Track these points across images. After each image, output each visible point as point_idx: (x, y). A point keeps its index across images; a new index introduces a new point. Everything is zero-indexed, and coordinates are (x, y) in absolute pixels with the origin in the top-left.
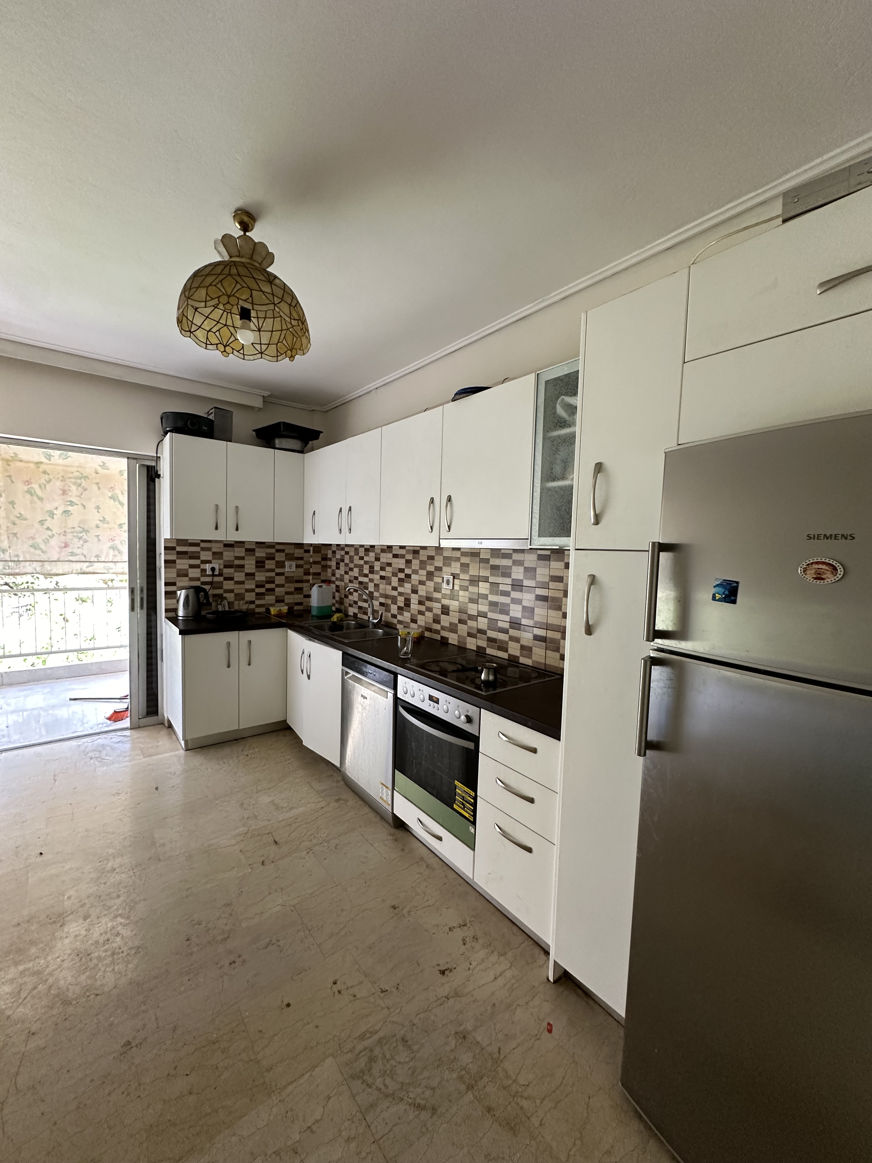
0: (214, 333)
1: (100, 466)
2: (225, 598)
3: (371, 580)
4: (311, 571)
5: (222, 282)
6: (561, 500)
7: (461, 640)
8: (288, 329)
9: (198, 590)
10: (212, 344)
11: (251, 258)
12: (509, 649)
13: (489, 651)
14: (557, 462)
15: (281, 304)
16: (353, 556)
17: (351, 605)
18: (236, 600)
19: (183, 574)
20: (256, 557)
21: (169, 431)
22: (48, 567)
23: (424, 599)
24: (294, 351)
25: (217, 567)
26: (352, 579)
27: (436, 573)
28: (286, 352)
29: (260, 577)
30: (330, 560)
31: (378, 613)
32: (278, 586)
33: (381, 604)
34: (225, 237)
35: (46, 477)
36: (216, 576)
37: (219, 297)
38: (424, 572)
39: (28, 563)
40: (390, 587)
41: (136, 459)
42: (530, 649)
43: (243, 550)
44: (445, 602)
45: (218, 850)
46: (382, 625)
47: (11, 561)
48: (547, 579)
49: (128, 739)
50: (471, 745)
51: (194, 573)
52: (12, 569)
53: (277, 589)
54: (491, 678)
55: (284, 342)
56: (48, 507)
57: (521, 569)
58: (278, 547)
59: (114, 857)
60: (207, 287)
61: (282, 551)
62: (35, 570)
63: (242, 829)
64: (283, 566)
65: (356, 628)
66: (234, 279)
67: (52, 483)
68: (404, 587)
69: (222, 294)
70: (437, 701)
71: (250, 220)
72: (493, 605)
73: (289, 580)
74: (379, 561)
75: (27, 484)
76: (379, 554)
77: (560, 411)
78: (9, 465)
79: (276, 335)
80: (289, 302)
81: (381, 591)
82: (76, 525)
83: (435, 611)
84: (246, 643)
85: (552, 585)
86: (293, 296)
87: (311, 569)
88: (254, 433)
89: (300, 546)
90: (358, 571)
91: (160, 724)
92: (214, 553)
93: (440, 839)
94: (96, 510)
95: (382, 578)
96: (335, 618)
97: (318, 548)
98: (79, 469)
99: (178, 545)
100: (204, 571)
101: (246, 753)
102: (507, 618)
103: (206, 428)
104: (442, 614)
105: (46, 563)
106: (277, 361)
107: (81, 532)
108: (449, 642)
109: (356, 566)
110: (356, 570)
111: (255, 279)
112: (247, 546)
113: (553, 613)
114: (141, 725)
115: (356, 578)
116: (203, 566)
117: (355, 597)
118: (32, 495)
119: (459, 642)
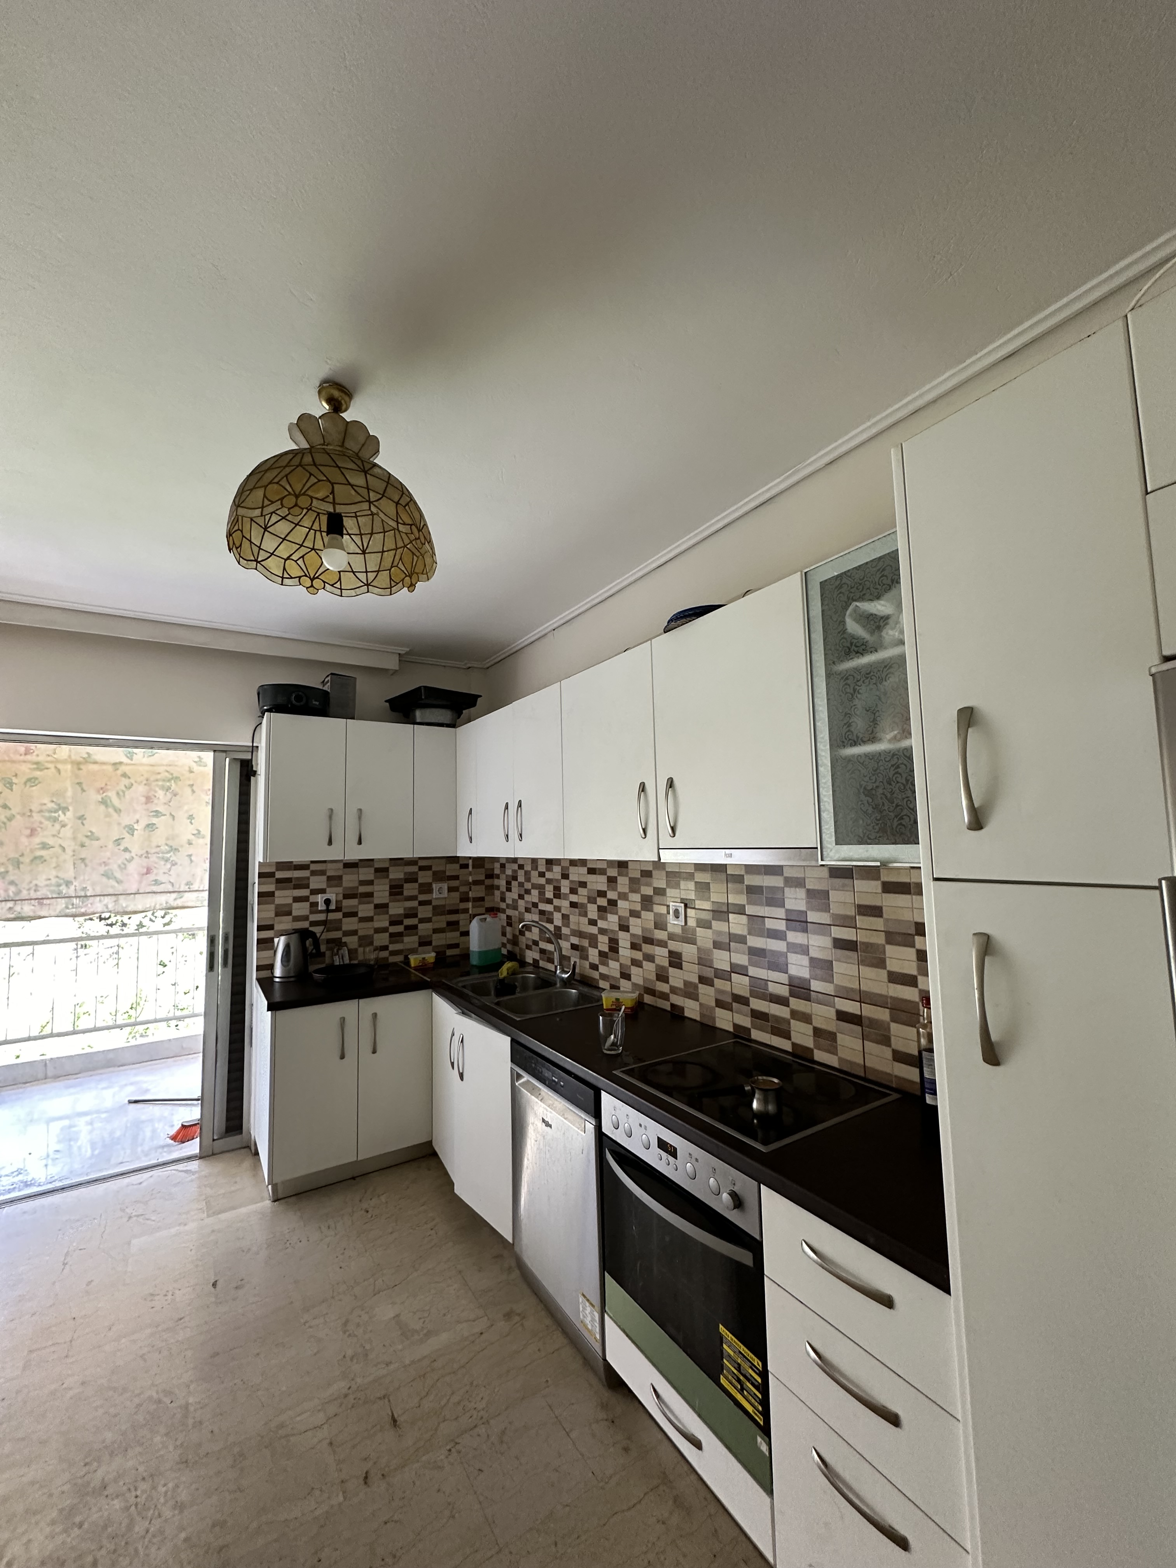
0: (296, 561)
1: (195, 762)
2: (345, 944)
3: (558, 909)
4: (471, 895)
5: (289, 477)
6: (874, 778)
7: (705, 1012)
8: (405, 546)
9: (303, 935)
10: (292, 578)
11: (342, 446)
12: (793, 1033)
13: (756, 1035)
14: (858, 713)
15: (381, 501)
16: (530, 872)
17: (528, 947)
18: (360, 946)
19: (283, 911)
20: (391, 880)
21: (267, 710)
22: (124, 902)
23: (640, 941)
24: (414, 577)
25: (333, 897)
26: (530, 906)
27: (657, 899)
28: (403, 580)
29: (396, 909)
30: (498, 877)
31: (570, 961)
32: (422, 921)
33: (574, 947)
34: (302, 417)
35: (125, 781)
36: (333, 911)
37: (282, 499)
38: (636, 897)
39: (98, 898)
40: (586, 920)
41: (225, 751)
42: (831, 1037)
43: (372, 870)
44: (674, 946)
45: (292, 1439)
46: (576, 980)
47: (76, 897)
48: (851, 912)
49: (193, 1177)
50: (745, 1257)
51: (301, 909)
52: (76, 908)
53: (421, 926)
54: (771, 1108)
55: (400, 565)
56: (127, 820)
57: (801, 893)
58: (421, 863)
59: (111, 1454)
60: (266, 487)
61: (428, 868)
62: (107, 908)
63: (341, 1386)
64: (430, 891)
65: (536, 988)
66: (307, 471)
67: (133, 788)
68: (607, 920)
69: (287, 493)
70: (672, 1152)
71: (341, 394)
72: (756, 953)
73: (439, 910)
74: (568, 879)
75: (101, 792)
76: (568, 868)
77: (853, 627)
78: (80, 769)
79: (388, 557)
80: (396, 499)
81: (572, 926)
82: (162, 842)
83: (658, 960)
84: (370, 1017)
85: (861, 921)
86: (403, 490)
87: (470, 893)
88: (387, 704)
89: (454, 859)
90: (537, 894)
91: (244, 1148)
92: (330, 878)
93: (698, 1445)
94: (189, 821)
95: (573, 905)
96: (504, 971)
97: (479, 862)
98: (168, 769)
99: (277, 870)
100: (314, 905)
101: (365, 1205)
102: (783, 978)
103: (317, 703)
104: (670, 965)
105: (121, 897)
106: (391, 594)
107: (168, 852)
108: (686, 1014)
109: (535, 886)
110: (535, 892)
111: (339, 468)
112: (377, 866)
113: (868, 972)
114: (215, 1152)
115: (535, 905)
116: (313, 899)
117: (534, 934)
118: (107, 806)
119: (702, 1015)
